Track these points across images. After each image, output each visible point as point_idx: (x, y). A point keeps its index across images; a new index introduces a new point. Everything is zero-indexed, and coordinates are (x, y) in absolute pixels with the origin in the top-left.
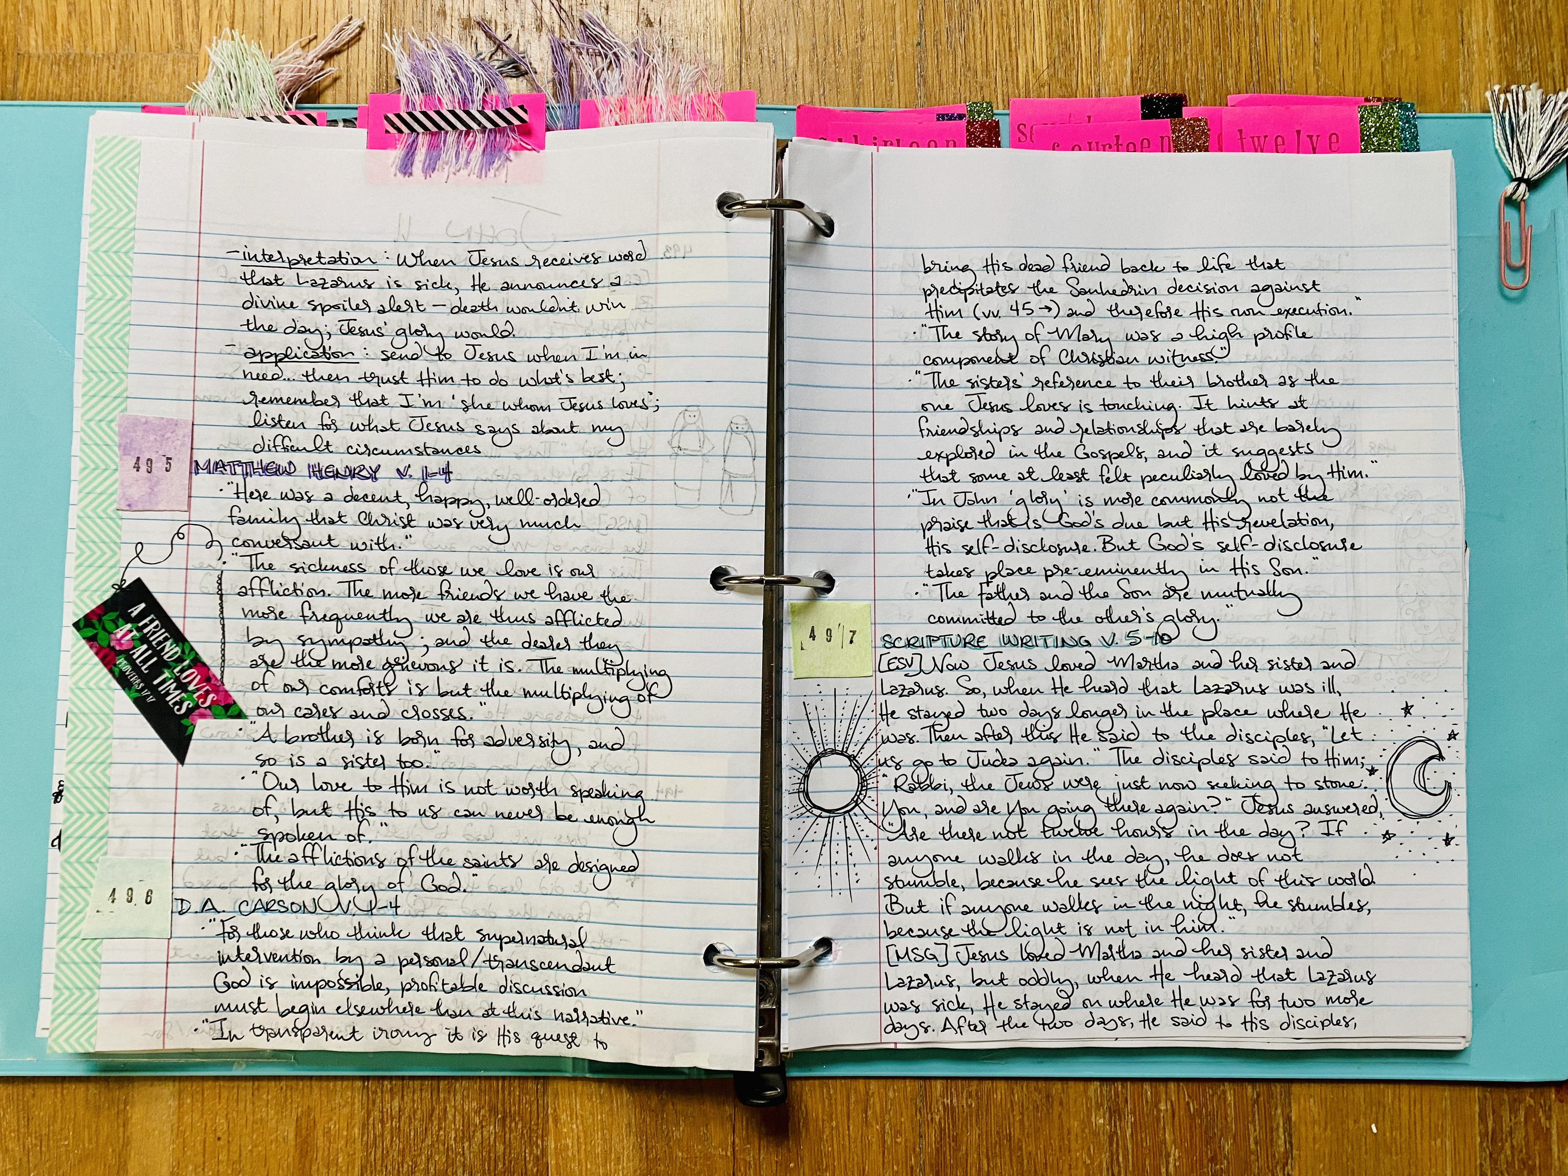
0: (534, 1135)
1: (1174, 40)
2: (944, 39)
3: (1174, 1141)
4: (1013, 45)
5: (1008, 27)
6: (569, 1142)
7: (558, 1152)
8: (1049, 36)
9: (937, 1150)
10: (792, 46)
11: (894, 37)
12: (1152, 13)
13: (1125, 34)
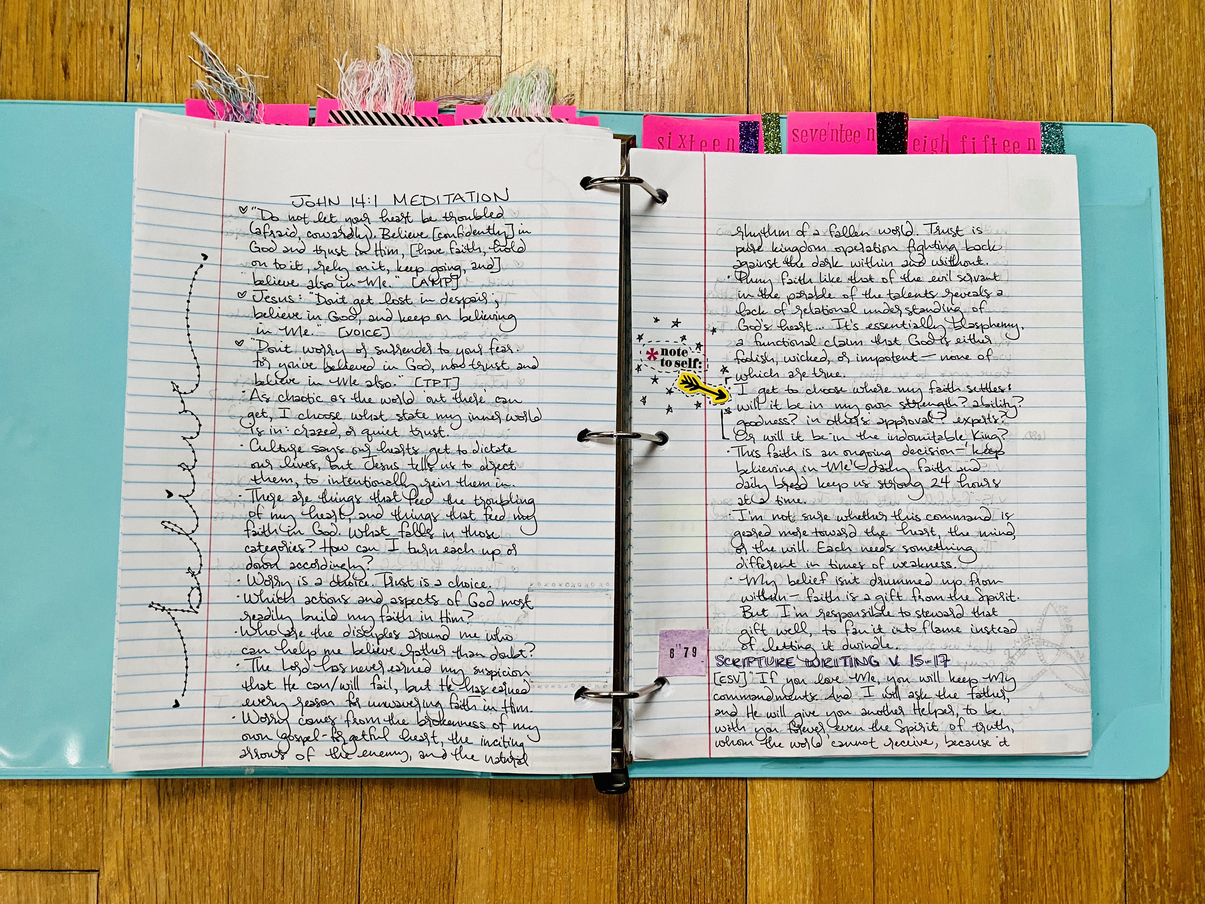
0: (736, 798)
1: (1162, 55)
2: (1007, 53)
3: (1170, 803)
4: (1053, 58)
5: (1050, 45)
6: (762, 803)
7: (755, 810)
8: (1077, 52)
9: (1011, 808)
10: (905, 57)
11: (974, 50)
12: (1147, 37)
13: (1129, 51)
